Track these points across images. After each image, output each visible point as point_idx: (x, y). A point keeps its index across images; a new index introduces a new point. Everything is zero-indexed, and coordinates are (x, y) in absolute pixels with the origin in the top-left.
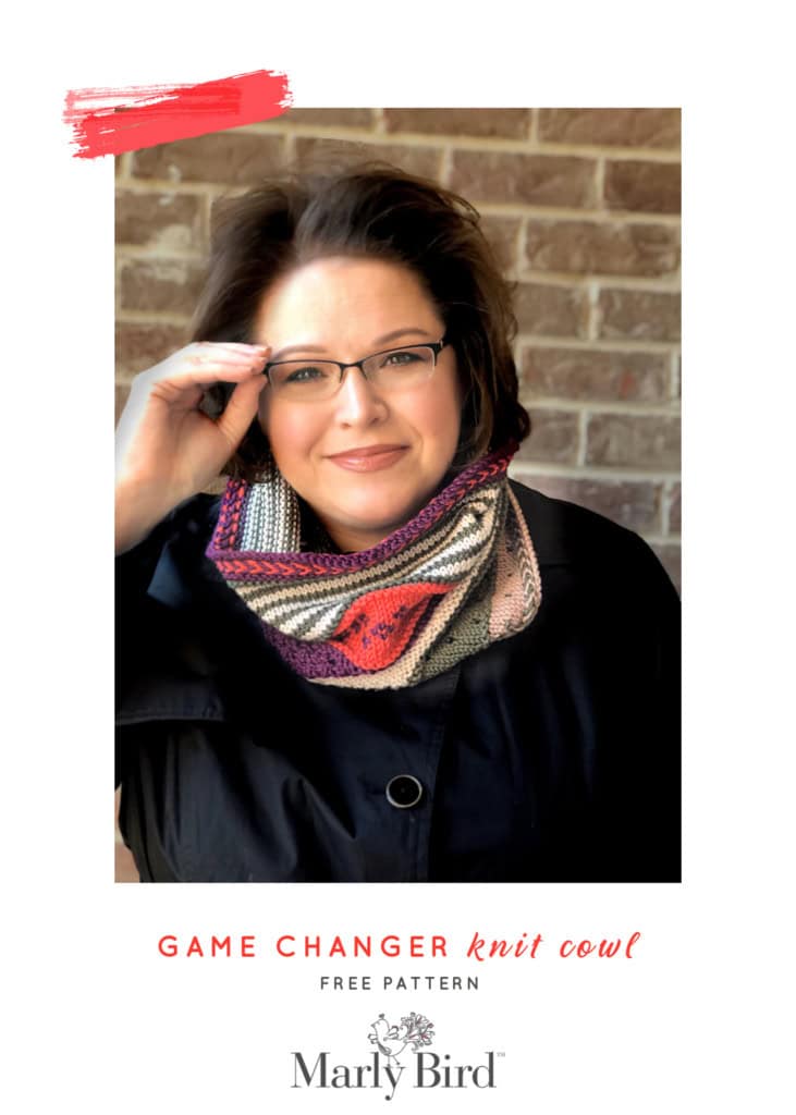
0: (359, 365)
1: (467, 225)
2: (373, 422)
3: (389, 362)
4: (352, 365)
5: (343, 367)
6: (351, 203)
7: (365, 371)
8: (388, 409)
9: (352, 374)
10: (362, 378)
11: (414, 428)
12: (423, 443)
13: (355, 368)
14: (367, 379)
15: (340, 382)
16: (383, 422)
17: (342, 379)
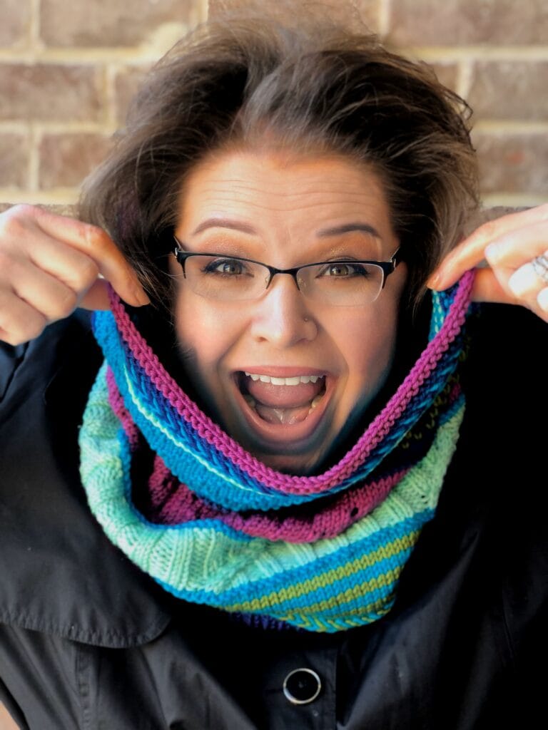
2: (297, 341)
3: (328, 273)
4: (285, 272)
5: (274, 272)
6: (315, 85)
7: (299, 280)
8: (319, 328)
9: (283, 282)
10: (294, 289)
13: (288, 276)
14: (299, 289)
15: (267, 288)
16: (311, 341)
17: (271, 285)
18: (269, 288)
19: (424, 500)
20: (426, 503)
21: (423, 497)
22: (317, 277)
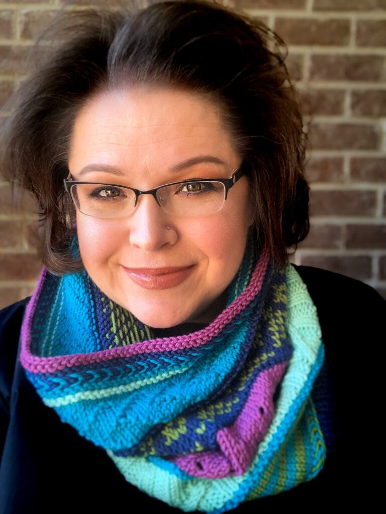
0: (153, 192)
1: (275, 62)
3: (185, 189)
4: (147, 193)
5: (138, 193)
9: (146, 200)
10: (156, 205)
11: (200, 251)
12: (208, 263)
13: (151, 196)
14: (160, 205)
15: (135, 206)
16: (173, 245)
17: (138, 203)
18: (137, 206)
19: (305, 361)
20: (307, 362)
21: (303, 360)
22: (176, 193)
